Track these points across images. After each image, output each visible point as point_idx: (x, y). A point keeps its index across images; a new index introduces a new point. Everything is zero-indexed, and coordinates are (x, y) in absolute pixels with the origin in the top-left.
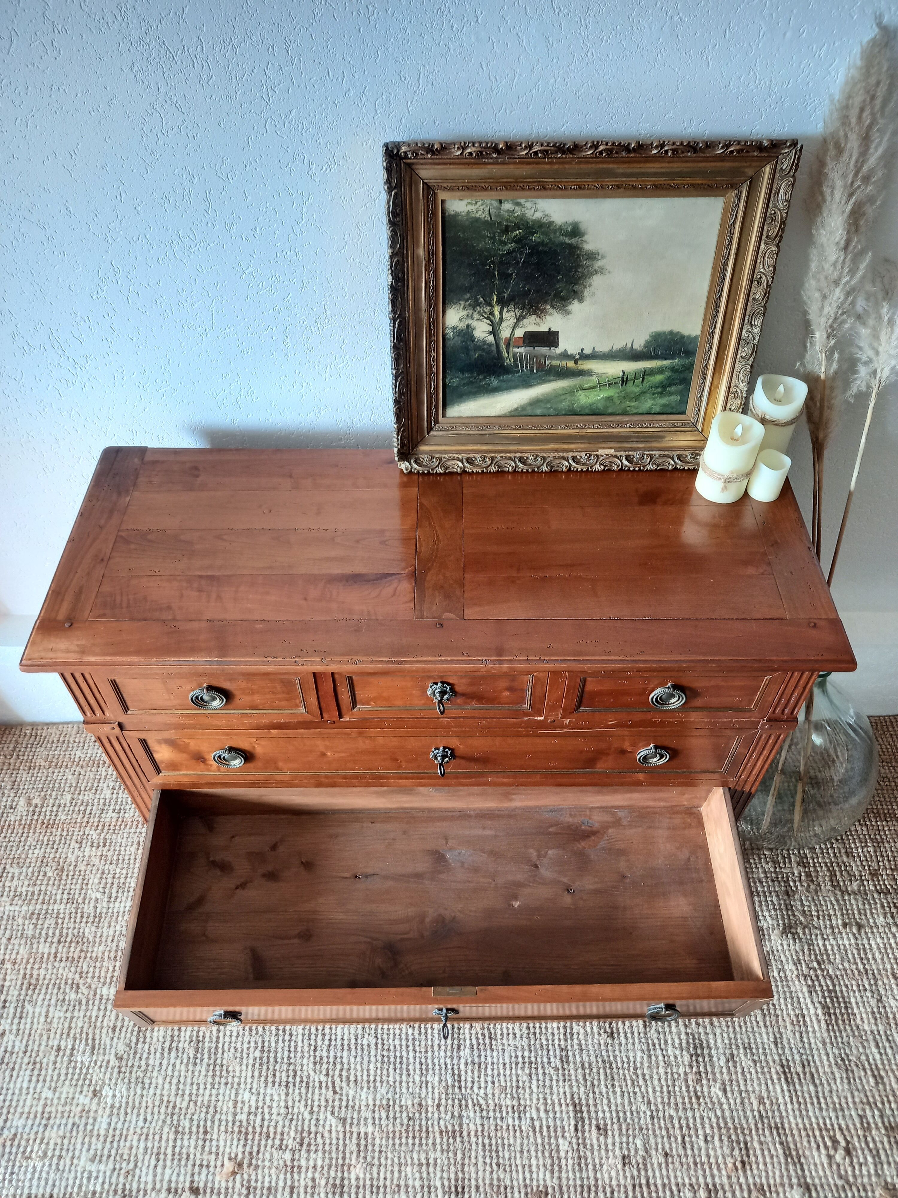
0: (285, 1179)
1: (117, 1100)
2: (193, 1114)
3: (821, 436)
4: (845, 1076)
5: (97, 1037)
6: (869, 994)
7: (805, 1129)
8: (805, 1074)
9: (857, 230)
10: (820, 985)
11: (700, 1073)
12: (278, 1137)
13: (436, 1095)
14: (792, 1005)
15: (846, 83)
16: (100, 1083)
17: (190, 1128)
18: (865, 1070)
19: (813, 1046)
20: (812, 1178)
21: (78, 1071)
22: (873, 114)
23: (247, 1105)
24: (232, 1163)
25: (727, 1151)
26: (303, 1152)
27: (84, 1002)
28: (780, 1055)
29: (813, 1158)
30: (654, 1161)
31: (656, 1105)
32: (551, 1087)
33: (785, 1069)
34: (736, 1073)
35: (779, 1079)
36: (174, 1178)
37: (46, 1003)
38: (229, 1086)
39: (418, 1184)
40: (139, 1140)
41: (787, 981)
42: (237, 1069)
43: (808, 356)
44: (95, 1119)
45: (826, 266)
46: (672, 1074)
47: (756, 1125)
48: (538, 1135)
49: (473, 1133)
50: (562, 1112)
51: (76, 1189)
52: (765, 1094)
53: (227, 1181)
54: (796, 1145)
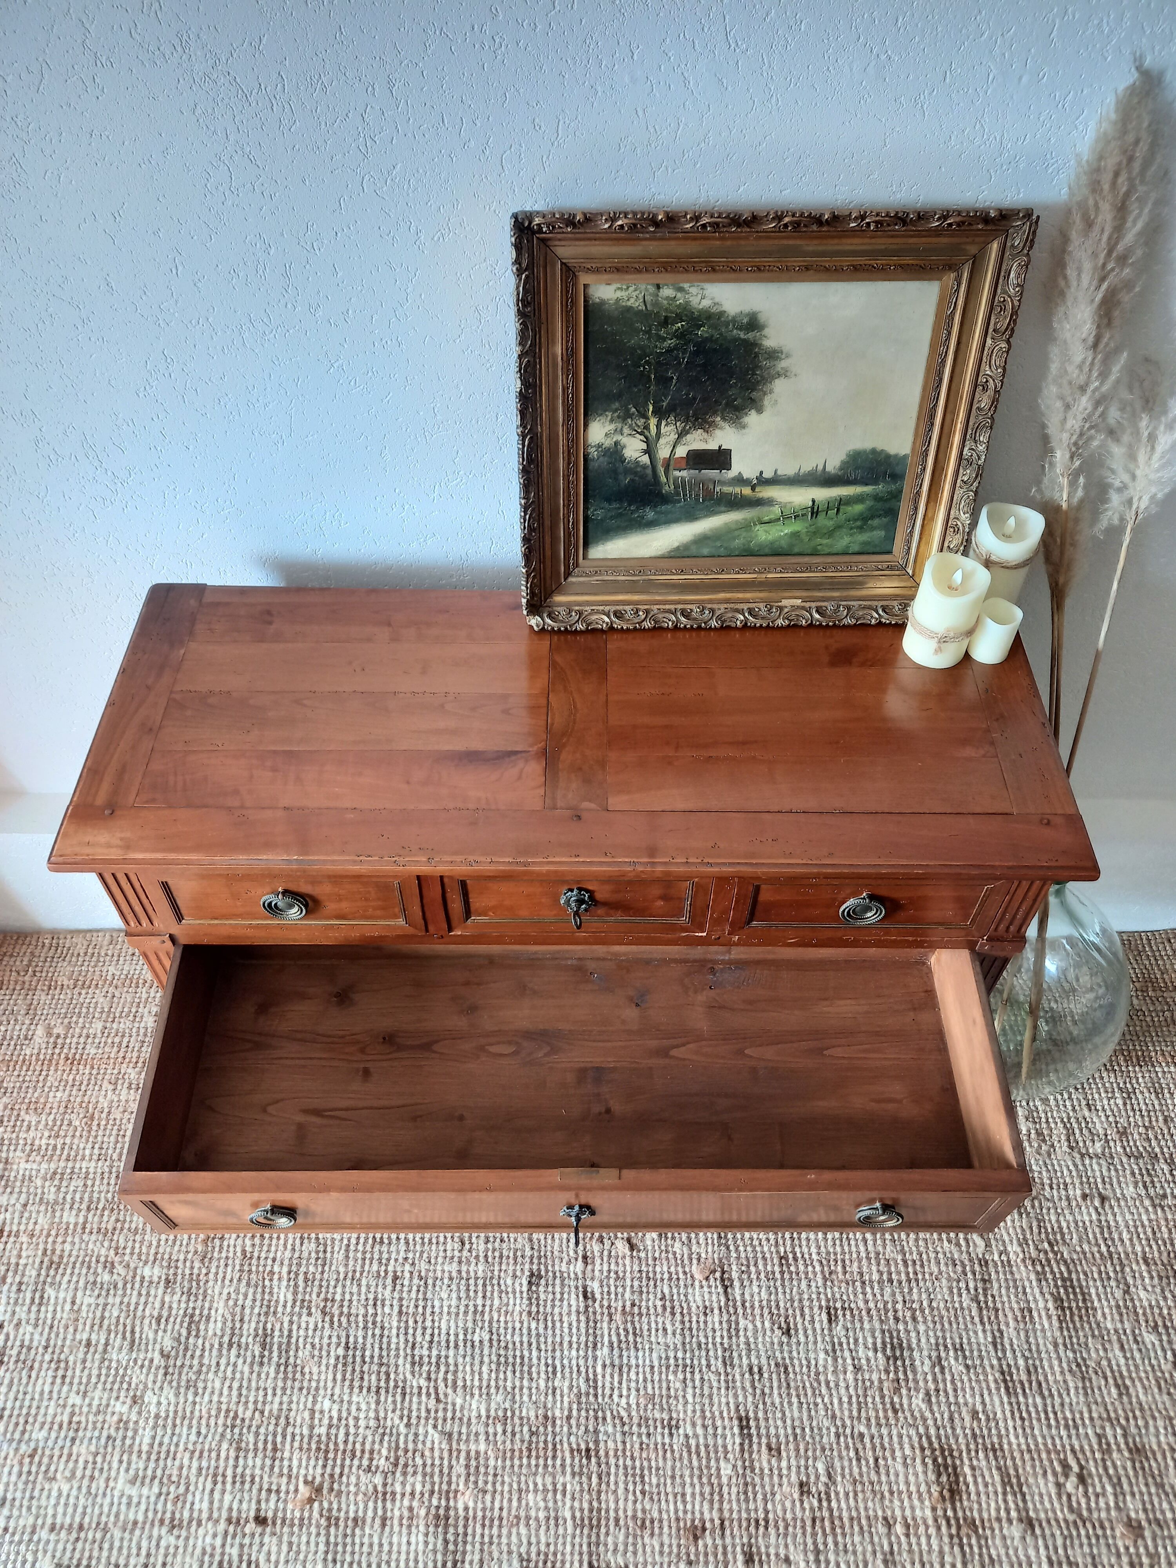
0: (375, 1508)
1: (163, 1408)
2: (258, 1427)
3: (1061, 580)
4: (1080, 1385)
5: (137, 1329)
6: (1113, 1283)
7: (1029, 1451)
8: (1031, 1383)
9: (1109, 324)
10: (1052, 1272)
11: (898, 1380)
12: (367, 1455)
13: (566, 1404)
14: (1017, 1296)
15: (1097, 141)
16: (141, 1387)
17: (256, 1444)
18: (1106, 1378)
19: (1042, 1347)
20: (1036, 1510)
21: (113, 1372)
22: (1131, 180)
23: (327, 1416)
24: (308, 1488)
25: (932, 1477)
26: (398, 1474)
27: (120, 1285)
28: (999, 1359)
29: (1038, 1487)
30: (840, 1489)
31: (842, 1419)
32: (711, 1396)
33: (1006, 1376)
34: (944, 1380)
35: (998, 1389)
36: (235, 1506)
37: (72, 1286)
38: (305, 1391)
39: (542, 1515)
40: (191, 1458)
41: (1010, 1266)
42: (315, 1370)
43: (1046, 480)
44: (136, 1431)
45: (1070, 369)
46: (863, 1381)
47: (968, 1445)
48: (694, 1457)
49: (611, 1453)
50: (724, 1428)
51: (112, 1518)
52: (979, 1408)
53: (302, 1510)
54: (1016, 1470)
